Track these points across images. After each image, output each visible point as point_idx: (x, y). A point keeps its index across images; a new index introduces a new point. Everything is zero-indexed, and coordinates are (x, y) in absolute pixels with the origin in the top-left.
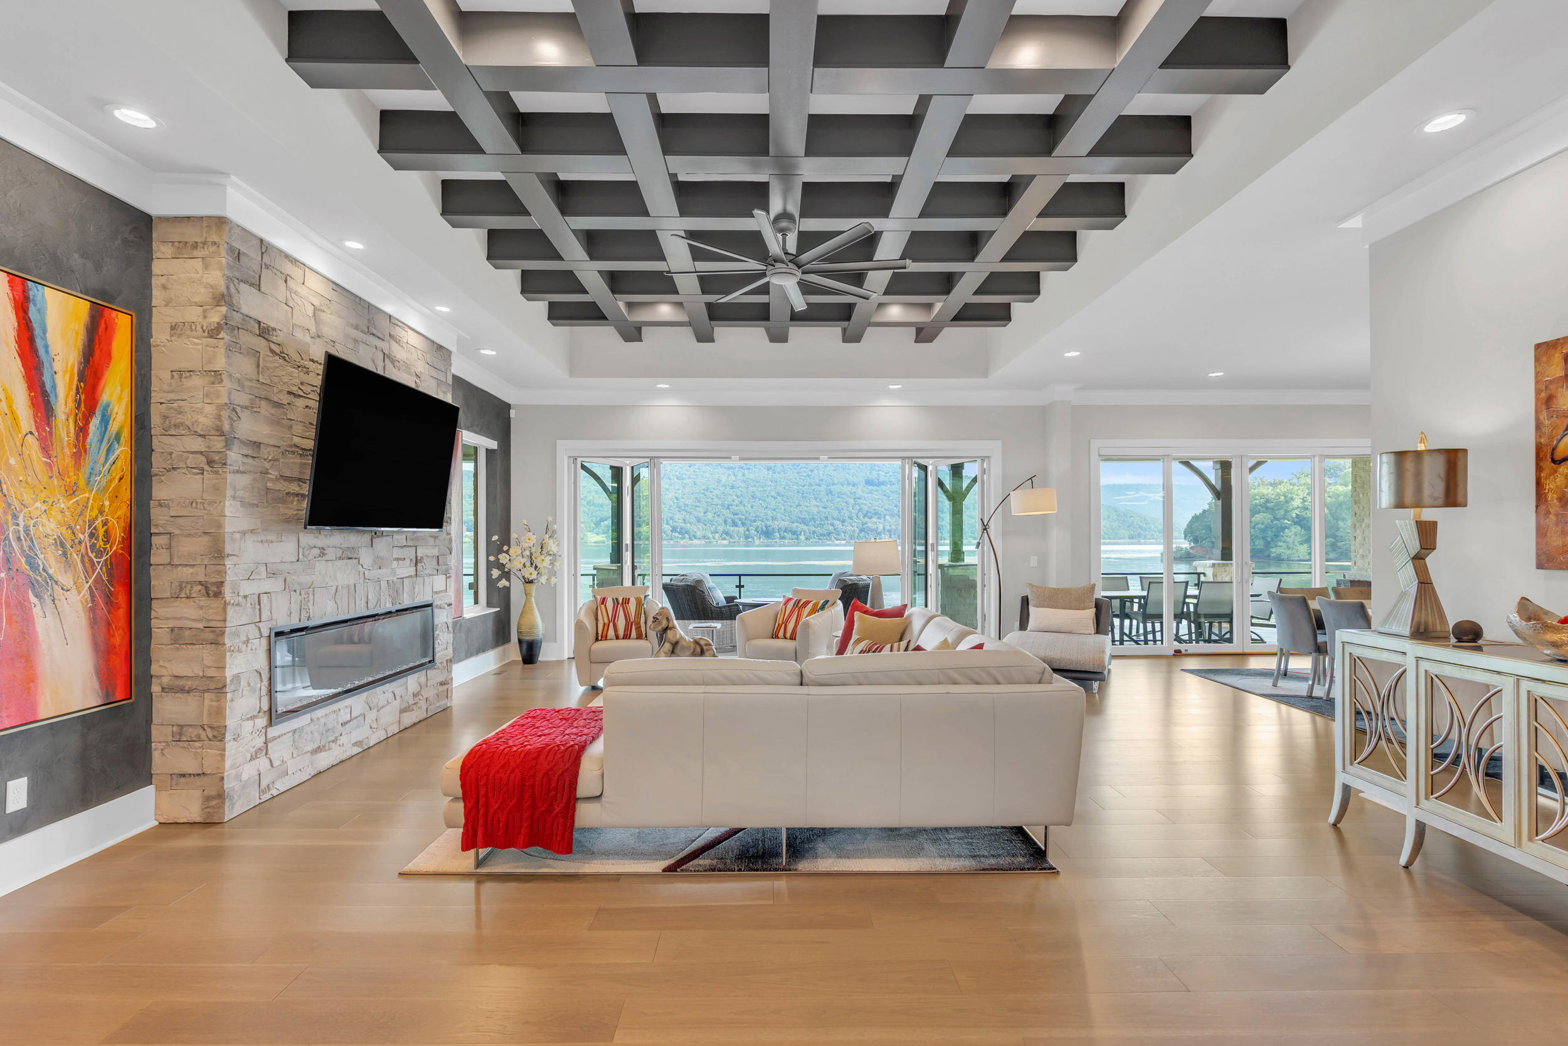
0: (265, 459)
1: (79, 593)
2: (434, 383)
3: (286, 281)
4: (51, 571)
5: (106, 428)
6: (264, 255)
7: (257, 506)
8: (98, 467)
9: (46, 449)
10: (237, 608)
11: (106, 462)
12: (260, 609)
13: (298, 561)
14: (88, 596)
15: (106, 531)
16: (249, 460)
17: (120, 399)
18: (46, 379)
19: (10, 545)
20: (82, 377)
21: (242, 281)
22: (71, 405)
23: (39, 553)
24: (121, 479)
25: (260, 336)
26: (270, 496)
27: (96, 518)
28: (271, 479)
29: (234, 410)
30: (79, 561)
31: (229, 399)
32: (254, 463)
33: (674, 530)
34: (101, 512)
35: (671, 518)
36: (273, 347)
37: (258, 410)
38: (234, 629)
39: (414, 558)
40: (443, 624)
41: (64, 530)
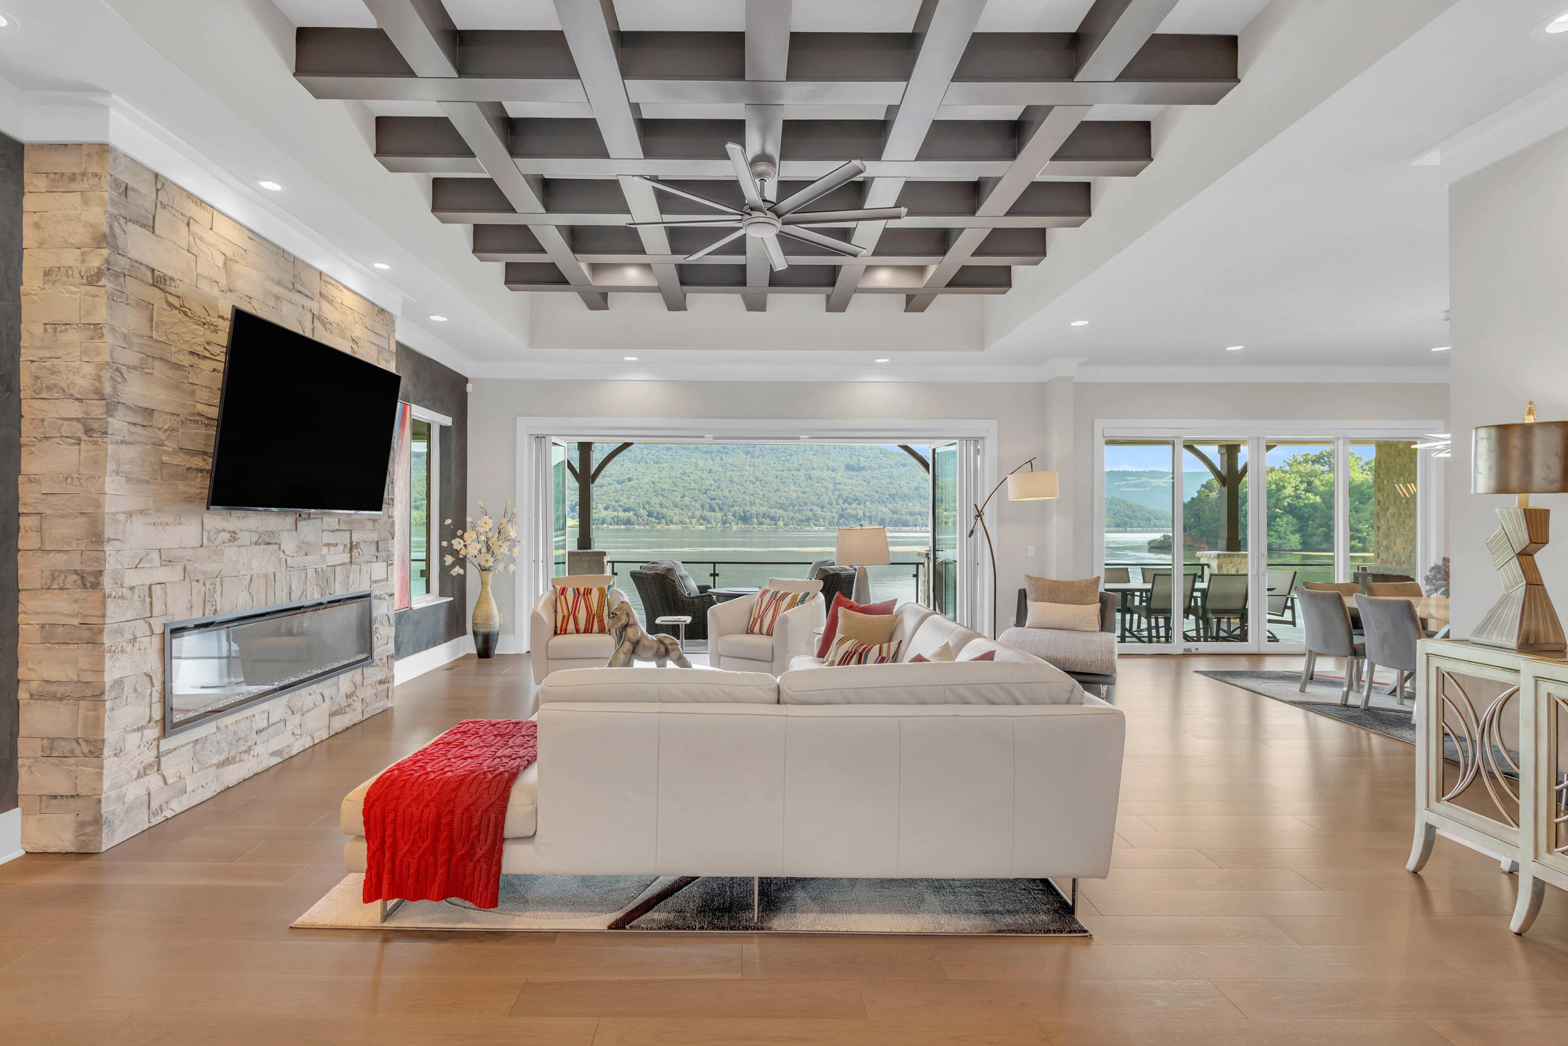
0: (159, 429)
2: (374, 349)
3: (188, 225)
6: (159, 193)
7: (148, 482)
10: (120, 601)
12: (151, 603)
13: (202, 546)
16: (139, 430)
21: (130, 220)
25: (153, 285)
26: (165, 471)
28: (168, 453)
29: (118, 370)
31: (112, 357)
32: (145, 433)
33: (650, 515)
35: (648, 503)
36: (171, 299)
37: (151, 371)
38: (115, 626)
39: (348, 544)
40: (384, 616)
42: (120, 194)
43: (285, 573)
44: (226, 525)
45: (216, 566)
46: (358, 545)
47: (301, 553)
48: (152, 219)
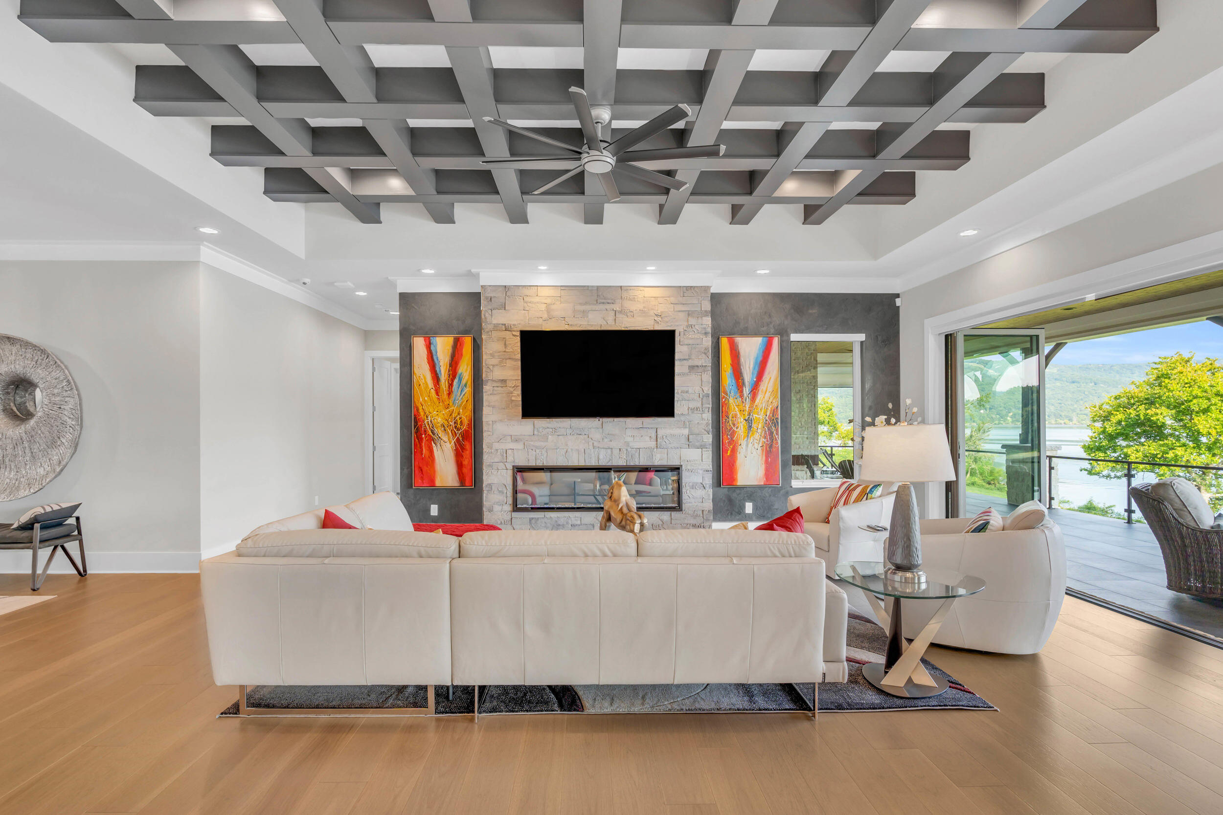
0: (510, 387)
1: (450, 444)
2: (683, 315)
3: (523, 300)
4: (439, 435)
5: (460, 382)
6: (507, 294)
7: (504, 408)
8: (457, 398)
9: (437, 394)
10: (491, 454)
11: (461, 395)
12: (506, 456)
13: (534, 435)
14: (454, 445)
15: (461, 421)
16: (500, 389)
17: (466, 370)
18: (437, 369)
19: (426, 427)
20: (451, 365)
22: (447, 376)
23: (435, 429)
24: (467, 401)
25: (505, 331)
26: (513, 404)
27: (457, 416)
28: (515, 396)
29: (488, 367)
30: (450, 432)
31: (485, 363)
32: (502, 389)
34: (459, 414)
36: (514, 333)
37: (505, 364)
38: (488, 463)
39: (654, 435)
40: (697, 483)
41: (444, 421)
42: (488, 302)
43: (592, 451)
44: (549, 425)
45: (543, 444)
46: (664, 437)
47: (606, 440)
48: (504, 305)
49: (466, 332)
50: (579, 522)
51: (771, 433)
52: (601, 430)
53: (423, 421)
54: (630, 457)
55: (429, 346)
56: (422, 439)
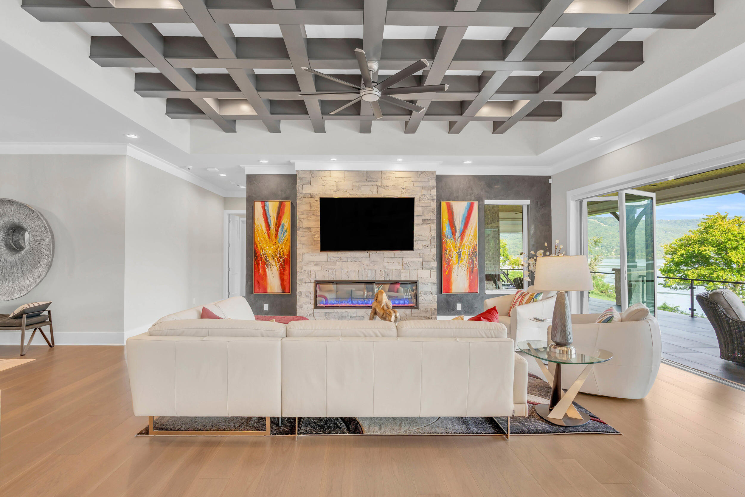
0: (313, 232)
1: (277, 267)
2: (419, 188)
3: (321, 179)
4: (270, 262)
5: (283, 229)
6: (311, 175)
7: (310, 245)
8: (281, 239)
9: (269, 236)
10: (301, 273)
11: (283, 236)
12: (311, 274)
13: (328, 261)
14: (279, 267)
15: (283, 253)
16: (307, 233)
17: (287, 222)
18: (269, 221)
19: (262, 256)
20: (277, 219)
22: (275, 225)
23: (267, 257)
24: (287, 241)
25: (310, 198)
26: (315, 242)
27: (281, 250)
28: (316, 238)
30: (276, 260)
32: (309, 233)
34: (282, 248)
36: (316, 199)
37: (310, 218)
38: (300, 279)
39: (401, 262)
40: (427, 291)
41: (273, 253)
42: (301, 180)
43: (364, 271)
44: (337, 255)
45: (333, 267)
46: (407, 263)
47: (372, 265)
48: (310, 182)
49: (287, 199)
50: (355, 315)
51: (473, 261)
52: (369, 259)
53: (260, 253)
54: (387, 275)
55: (264, 207)
56: (259, 263)
